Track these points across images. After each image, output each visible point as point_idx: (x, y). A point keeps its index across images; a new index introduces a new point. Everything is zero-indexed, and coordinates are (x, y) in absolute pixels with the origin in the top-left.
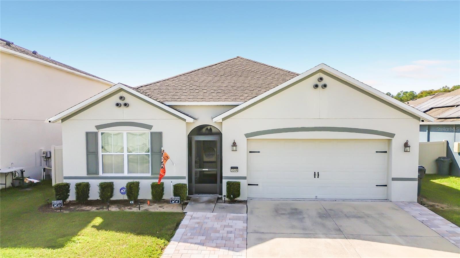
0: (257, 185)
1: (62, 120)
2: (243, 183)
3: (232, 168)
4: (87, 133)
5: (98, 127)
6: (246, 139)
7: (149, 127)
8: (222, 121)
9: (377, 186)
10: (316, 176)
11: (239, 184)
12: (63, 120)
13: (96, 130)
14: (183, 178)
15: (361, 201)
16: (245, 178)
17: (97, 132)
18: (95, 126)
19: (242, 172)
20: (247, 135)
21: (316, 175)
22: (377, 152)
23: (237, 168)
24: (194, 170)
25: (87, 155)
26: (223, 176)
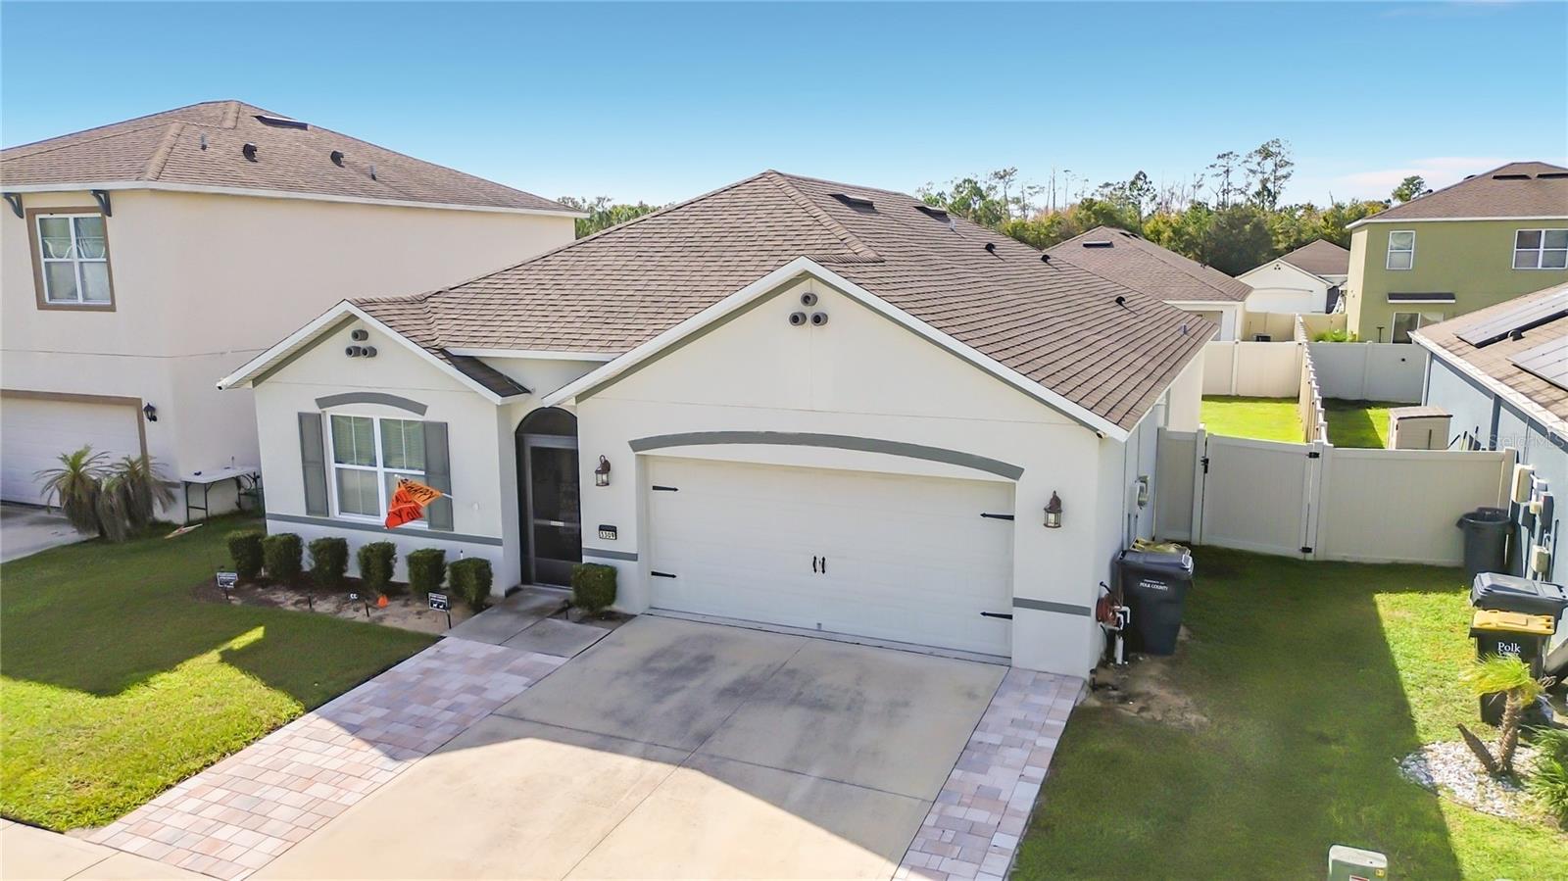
0: (674, 576)
1: (254, 380)
2: (627, 570)
3: (602, 528)
4: (301, 417)
5: (323, 402)
6: (634, 454)
7: (421, 409)
8: (577, 403)
9: (984, 614)
10: (819, 567)
11: (612, 573)
12: (257, 380)
13: (316, 410)
14: (497, 542)
15: (931, 654)
16: (633, 557)
17: (320, 415)
18: (317, 400)
19: (627, 542)
20: (636, 445)
21: (820, 565)
22: (984, 515)
23: (613, 529)
24: (532, 522)
25: (304, 468)
26: (583, 546)
